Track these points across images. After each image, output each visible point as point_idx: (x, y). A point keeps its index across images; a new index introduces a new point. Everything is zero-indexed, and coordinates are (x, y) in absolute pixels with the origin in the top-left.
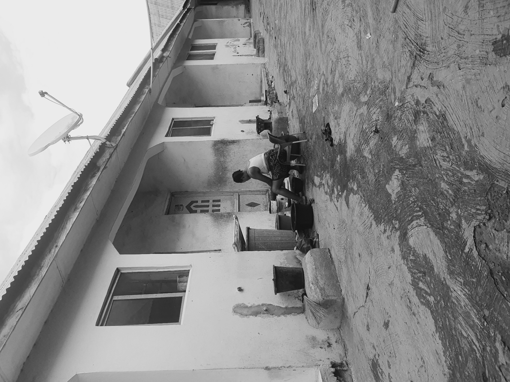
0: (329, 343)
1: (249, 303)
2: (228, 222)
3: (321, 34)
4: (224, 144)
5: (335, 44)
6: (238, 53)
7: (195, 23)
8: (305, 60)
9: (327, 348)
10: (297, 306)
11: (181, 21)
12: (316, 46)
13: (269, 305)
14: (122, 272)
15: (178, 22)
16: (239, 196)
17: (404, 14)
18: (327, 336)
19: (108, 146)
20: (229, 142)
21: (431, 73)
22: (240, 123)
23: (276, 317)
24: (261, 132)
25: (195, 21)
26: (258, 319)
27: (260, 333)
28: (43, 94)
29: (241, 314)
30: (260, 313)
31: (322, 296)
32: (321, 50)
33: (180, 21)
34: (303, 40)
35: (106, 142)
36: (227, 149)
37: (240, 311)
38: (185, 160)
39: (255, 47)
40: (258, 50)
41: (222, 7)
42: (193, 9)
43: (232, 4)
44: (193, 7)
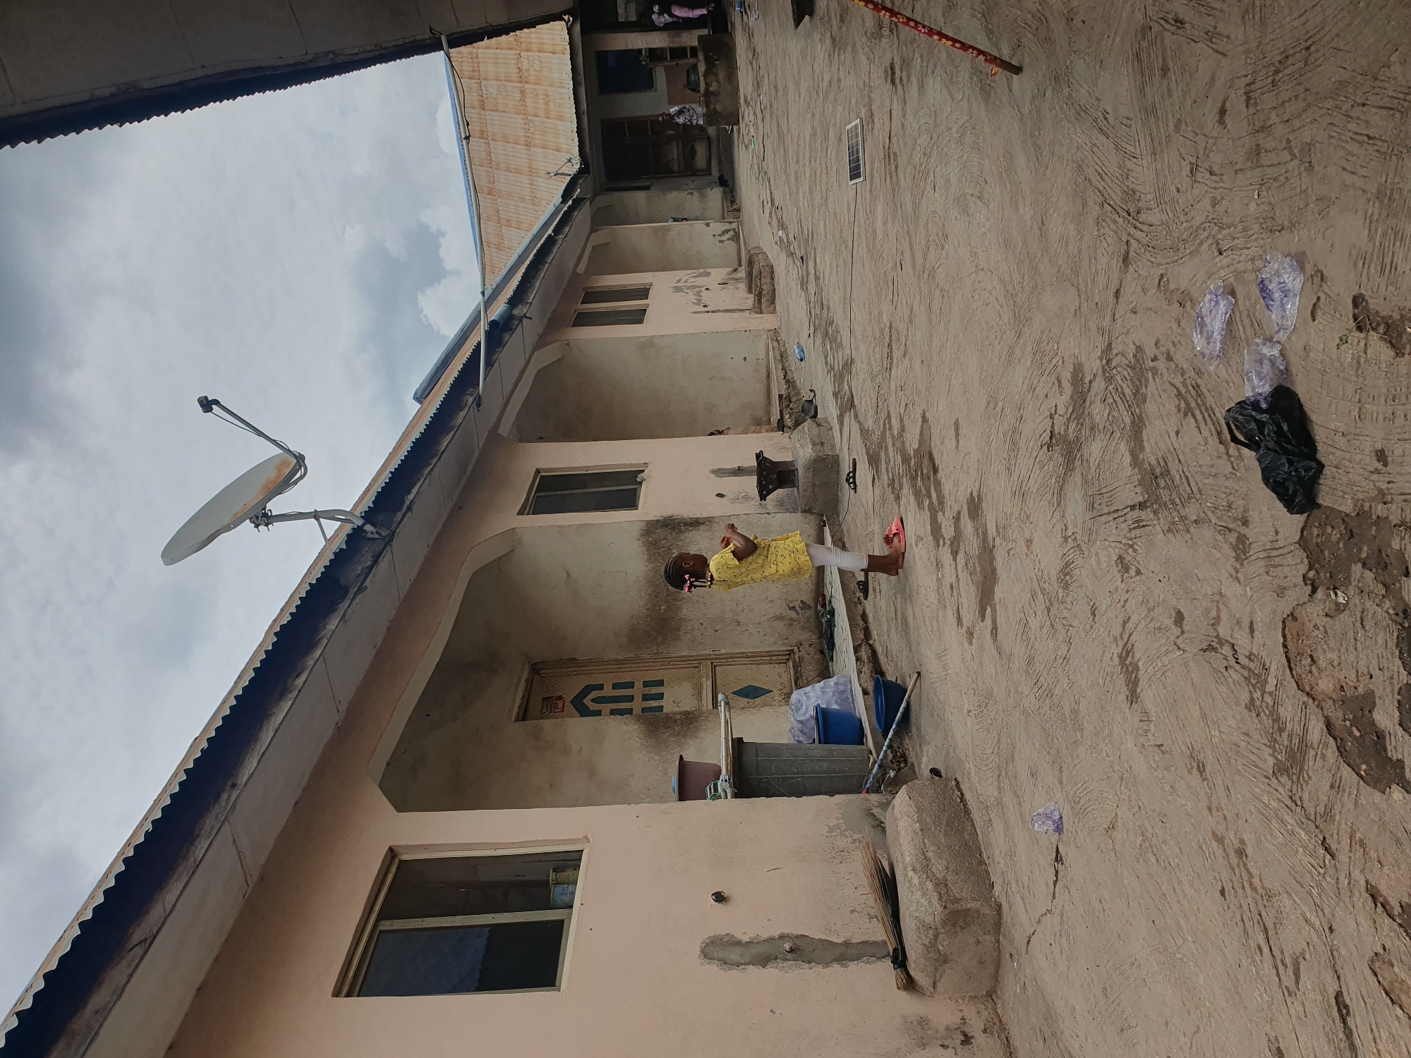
0: (965, 1034)
1: (745, 933)
2: (685, 736)
4: (673, 528)
5: (946, 246)
6: (705, 306)
7: (593, 235)
9: (959, 1047)
10: (875, 939)
11: (557, 230)
13: (798, 937)
14: (405, 857)
15: (550, 231)
16: (714, 667)
17: (1095, 149)
18: (960, 1015)
19: (370, 535)
20: (686, 524)
21: (1162, 276)
22: (713, 476)
23: (819, 969)
24: (768, 494)
25: (593, 230)
26: (771, 973)
27: (775, 1010)
28: (207, 405)
29: (724, 962)
30: (776, 958)
31: (940, 899)
33: (553, 231)
34: (868, 251)
35: (364, 525)
36: (680, 543)
37: (721, 955)
38: (568, 575)
39: (750, 291)
40: (759, 296)
41: (664, 195)
42: (588, 202)
43: (690, 187)
44: (589, 196)
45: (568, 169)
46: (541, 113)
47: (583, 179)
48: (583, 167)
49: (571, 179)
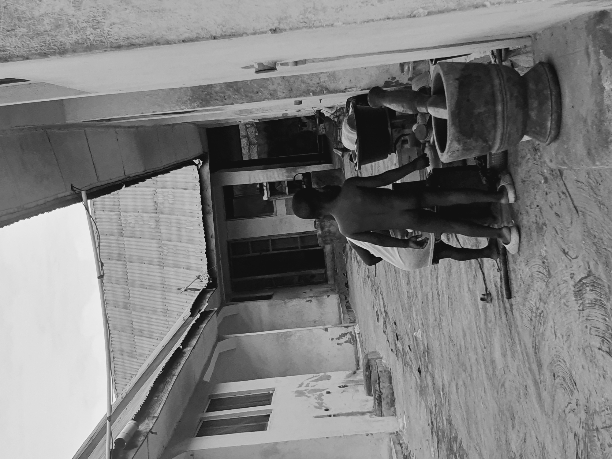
3: (534, 366)
5: (576, 391)
6: (327, 410)
7: (220, 344)
8: (502, 428)
11: (185, 343)
12: (526, 394)
15: (178, 345)
25: (220, 338)
32: (542, 406)
33: (182, 344)
34: (490, 379)
39: (369, 393)
40: (379, 399)
41: (285, 303)
42: (216, 313)
43: (308, 295)
44: (216, 309)
45: (197, 284)
46: (174, 237)
47: (211, 293)
48: (211, 282)
49: (200, 293)
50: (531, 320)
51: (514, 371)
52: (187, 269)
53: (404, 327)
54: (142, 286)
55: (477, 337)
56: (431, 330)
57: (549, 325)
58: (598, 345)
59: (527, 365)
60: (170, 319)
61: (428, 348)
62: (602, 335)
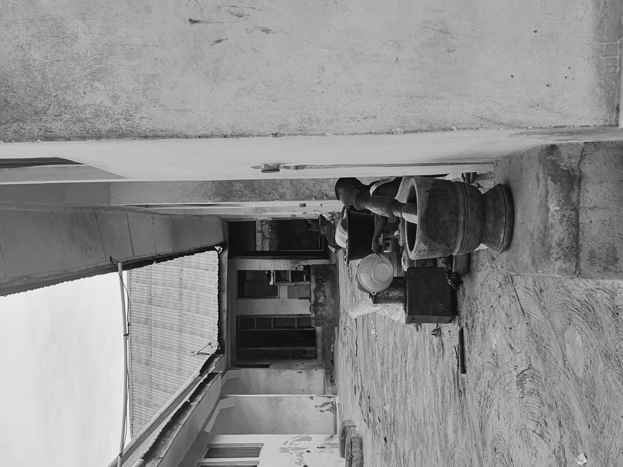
7: (221, 401)
11: (193, 398)
12: (471, 466)
15: (187, 398)
25: (222, 397)
33: (190, 398)
39: (343, 456)
41: (280, 372)
42: (221, 376)
43: (300, 368)
44: (221, 372)
45: (208, 350)
46: (193, 308)
47: (219, 358)
48: (220, 349)
49: (210, 357)
50: (480, 403)
51: (463, 446)
52: (201, 336)
53: (376, 402)
54: (162, 347)
55: (435, 414)
56: (398, 405)
57: (494, 408)
58: (533, 429)
59: (474, 442)
60: (183, 377)
61: (394, 421)
62: (537, 420)
